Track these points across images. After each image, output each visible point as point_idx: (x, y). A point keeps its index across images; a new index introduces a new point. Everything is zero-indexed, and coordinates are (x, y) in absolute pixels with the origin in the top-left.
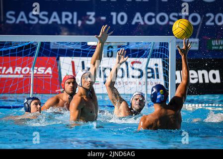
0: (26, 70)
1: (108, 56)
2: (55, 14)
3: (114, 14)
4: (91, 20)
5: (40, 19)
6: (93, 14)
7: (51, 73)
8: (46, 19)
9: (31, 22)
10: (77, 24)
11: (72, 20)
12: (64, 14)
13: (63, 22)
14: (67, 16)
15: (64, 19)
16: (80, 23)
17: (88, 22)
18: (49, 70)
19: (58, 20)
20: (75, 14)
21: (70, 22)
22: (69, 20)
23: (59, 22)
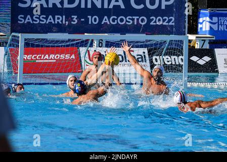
0: (57, 57)
1: (100, 47)
2: (50, 17)
3: (90, 17)
4: (74, 21)
5: (40, 20)
6: (76, 17)
7: (74, 58)
8: (45, 20)
9: (34, 22)
10: (66, 23)
11: (62, 21)
12: (56, 17)
13: (56, 23)
14: (58, 18)
15: (56, 20)
16: (67, 22)
17: (72, 23)
18: (73, 57)
19: (52, 21)
20: (64, 17)
21: (60, 23)
22: (59, 21)
23: (53, 23)
